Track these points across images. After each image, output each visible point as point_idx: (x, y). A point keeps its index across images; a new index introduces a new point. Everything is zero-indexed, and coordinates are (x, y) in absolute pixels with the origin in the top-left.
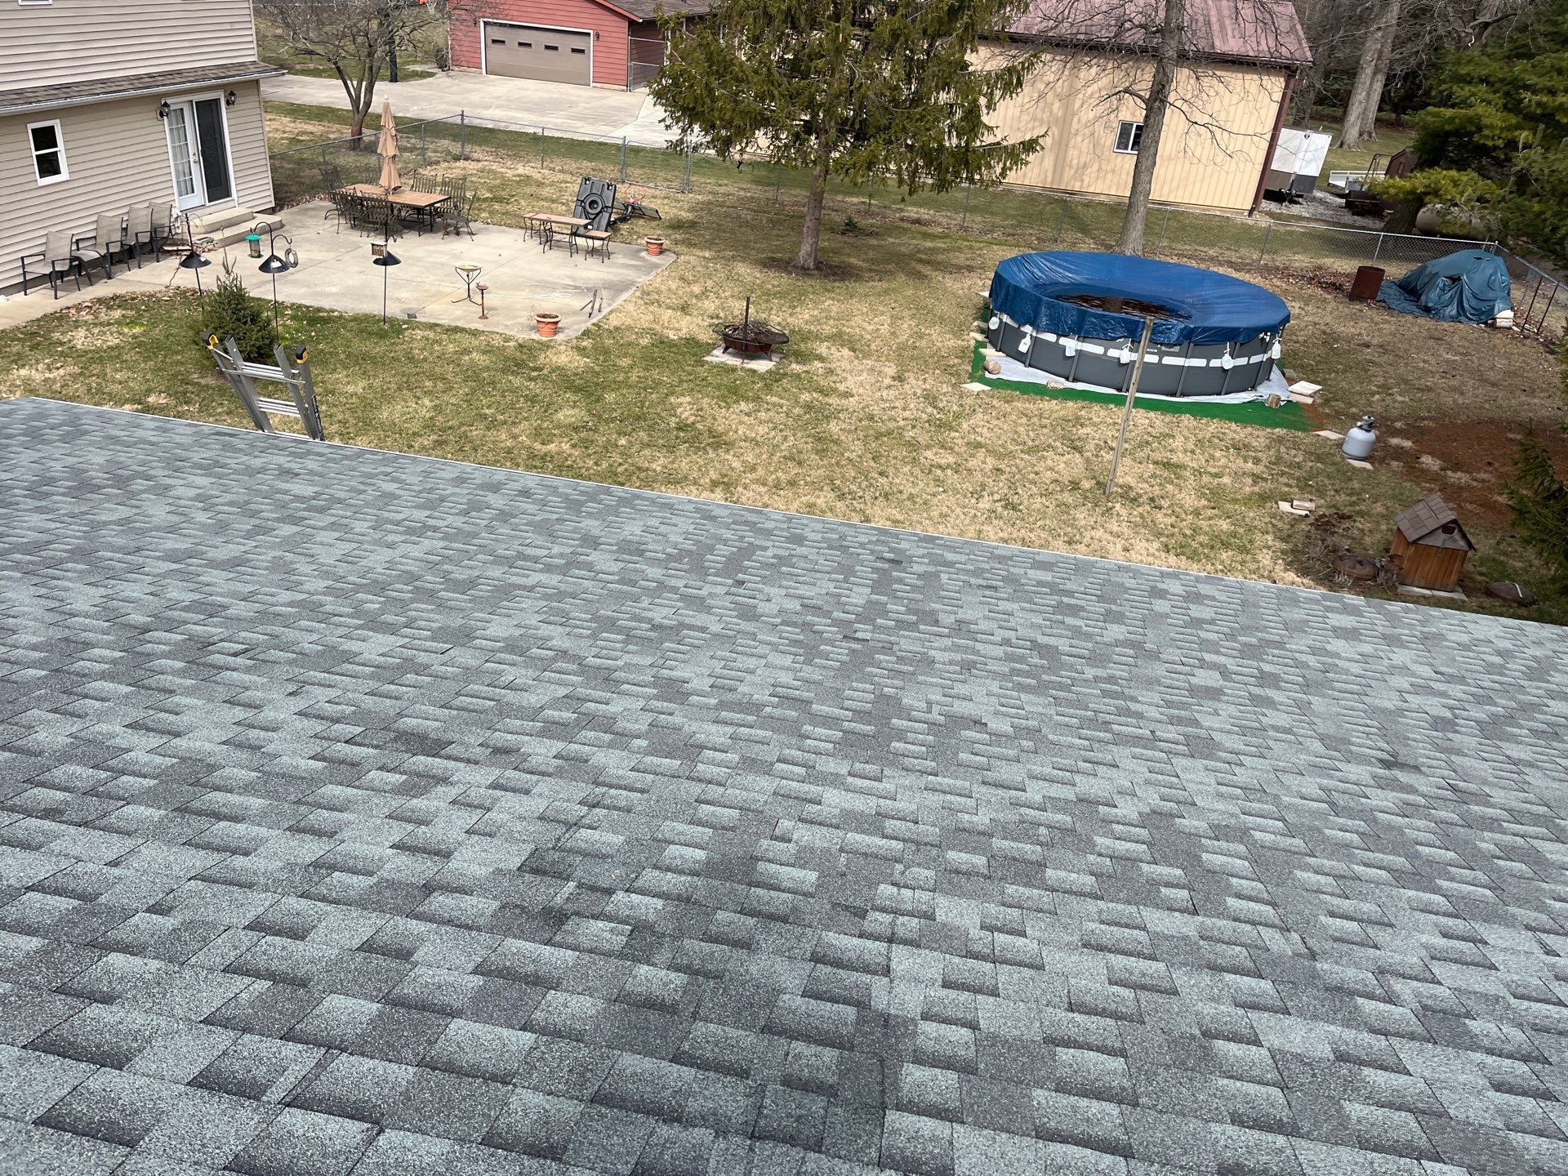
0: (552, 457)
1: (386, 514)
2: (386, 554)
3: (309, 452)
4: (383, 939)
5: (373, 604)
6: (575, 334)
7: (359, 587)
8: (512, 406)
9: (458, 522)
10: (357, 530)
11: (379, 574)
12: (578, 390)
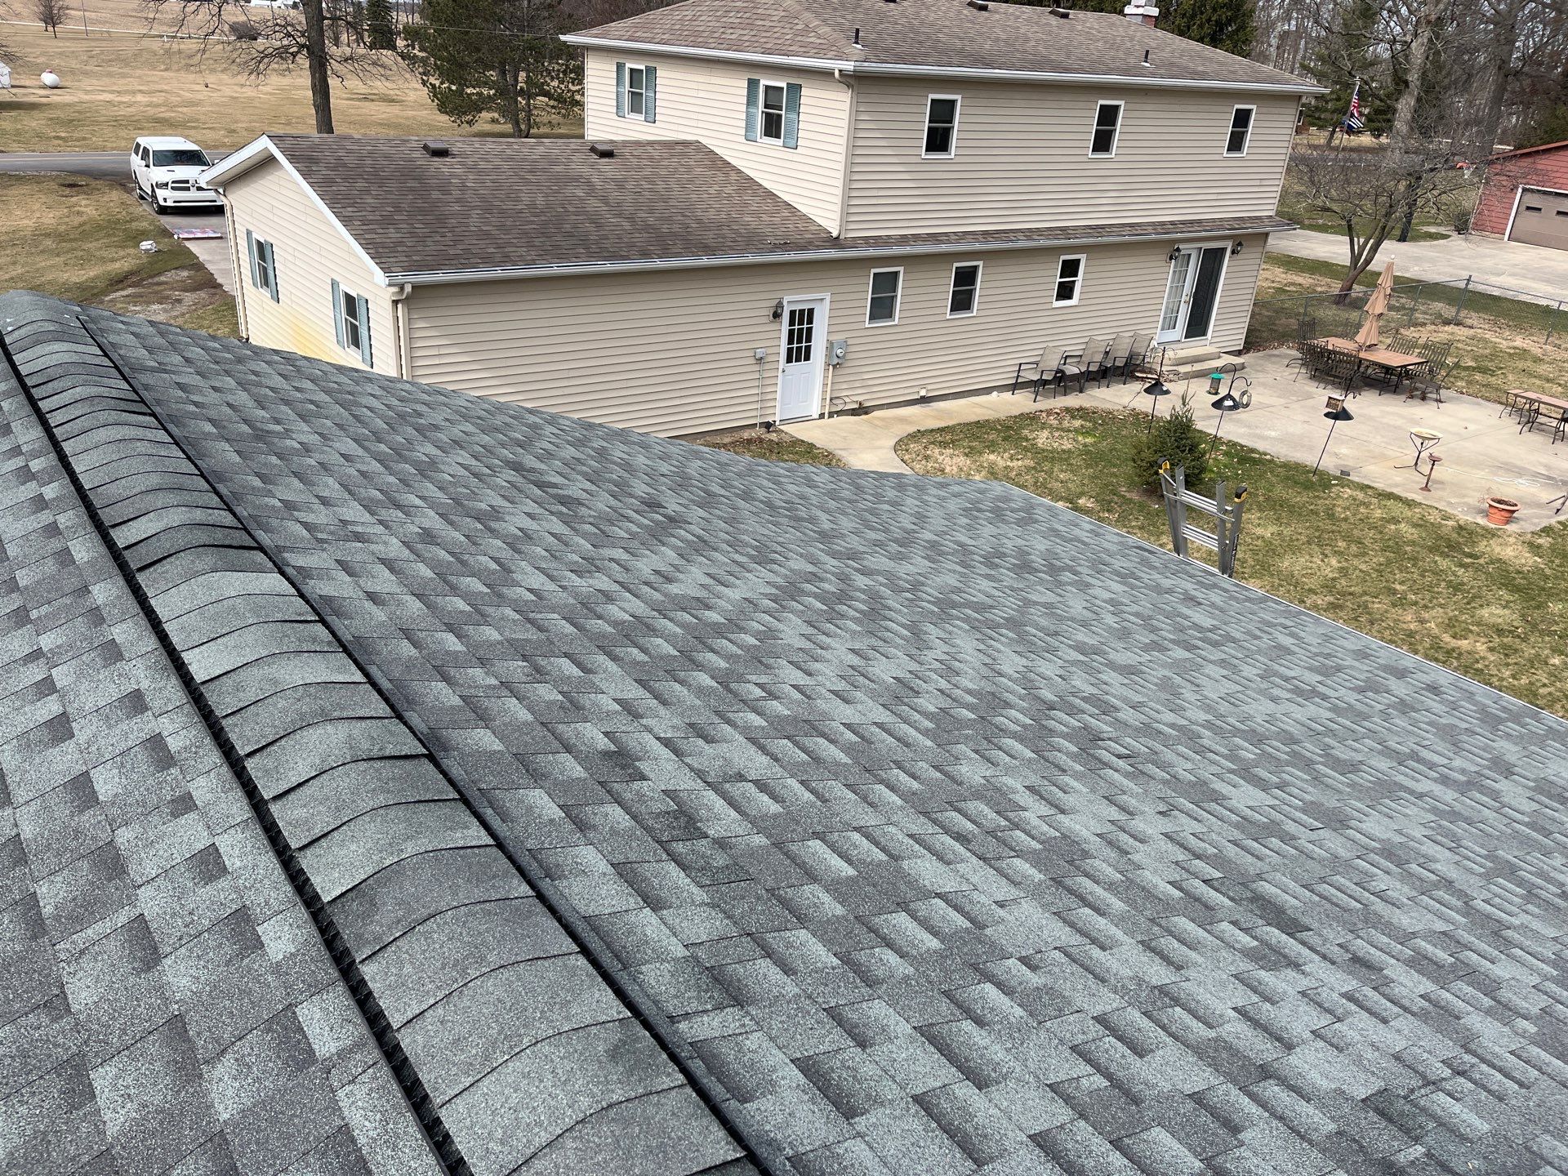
0: (1460, 654)
1: (1277, 667)
2: (1270, 707)
3: (1215, 586)
4: (1214, 1099)
5: (1249, 753)
6: (1533, 528)
7: (1236, 732)
8: (1430, 588)
9: (1352, 697)
10: (1244, 674)
11: (1259, 724)
12: (1515, 589)
